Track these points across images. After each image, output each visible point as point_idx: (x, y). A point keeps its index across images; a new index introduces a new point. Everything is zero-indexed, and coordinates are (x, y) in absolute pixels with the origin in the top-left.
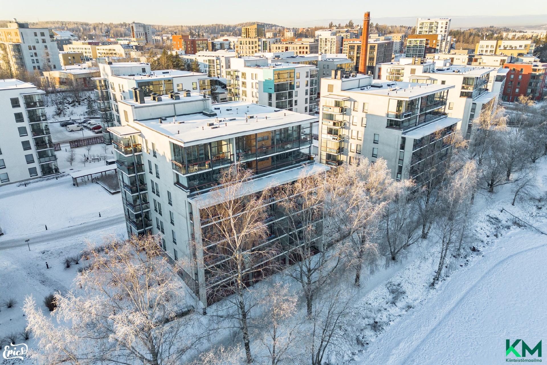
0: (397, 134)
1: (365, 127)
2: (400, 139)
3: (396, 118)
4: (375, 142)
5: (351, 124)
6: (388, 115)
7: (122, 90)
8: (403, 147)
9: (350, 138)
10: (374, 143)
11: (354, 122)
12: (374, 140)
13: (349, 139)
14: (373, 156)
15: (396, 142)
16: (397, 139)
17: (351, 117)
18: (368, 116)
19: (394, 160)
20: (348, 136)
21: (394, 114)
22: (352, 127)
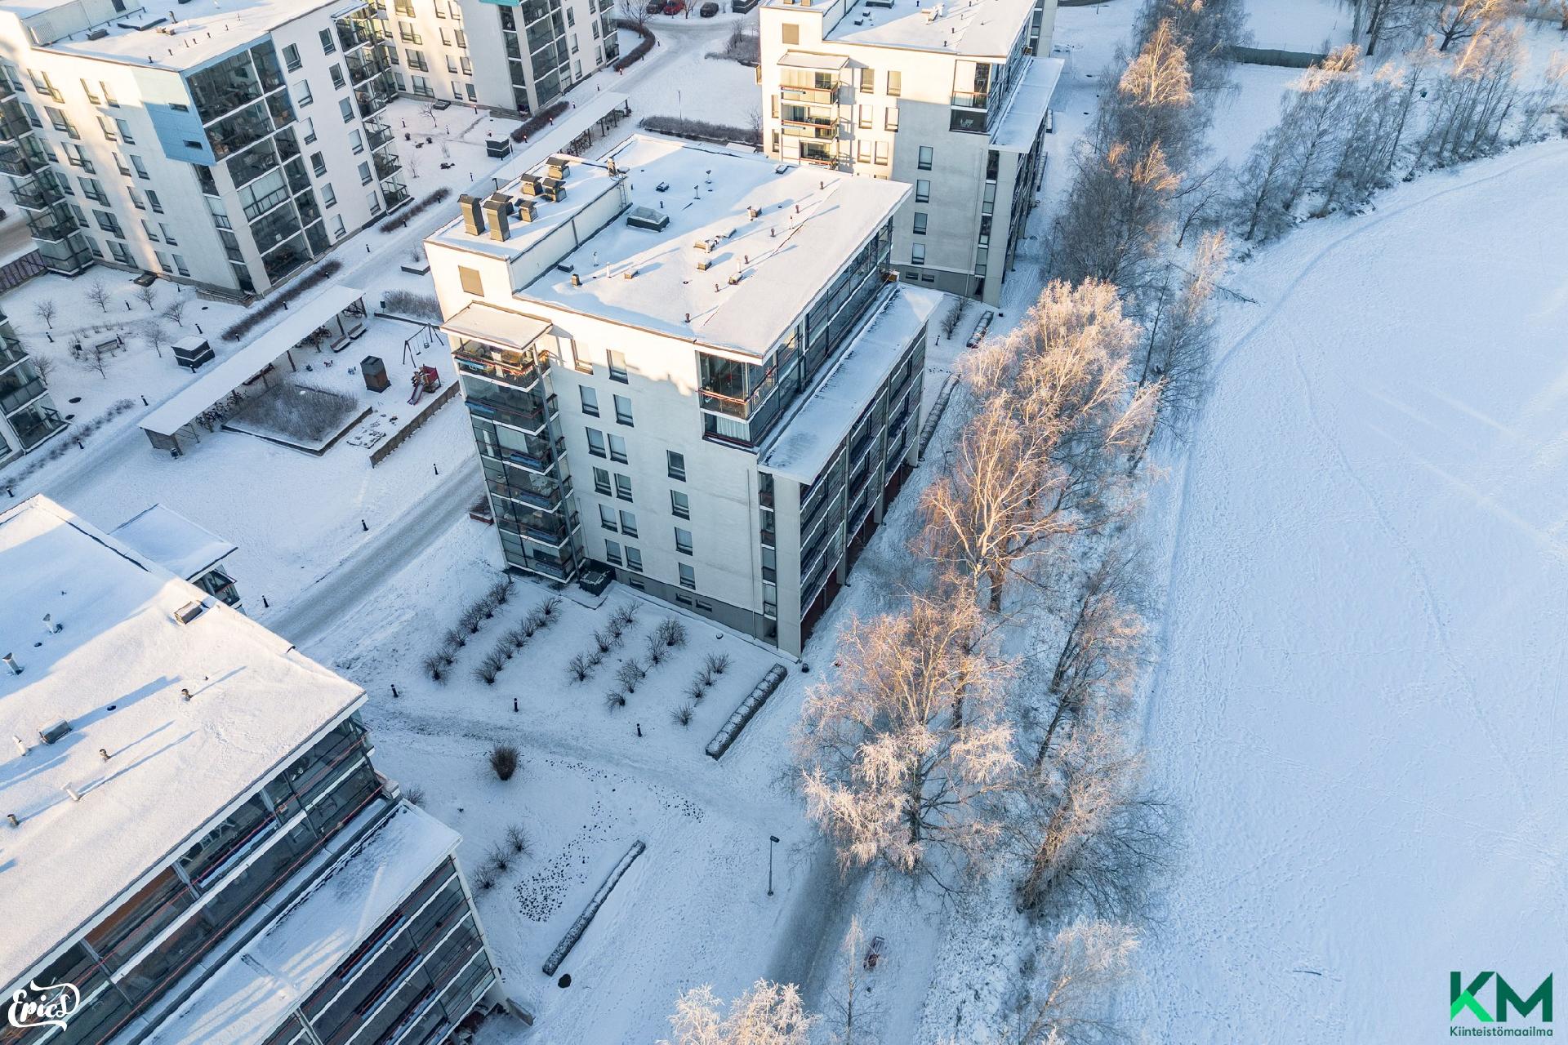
0: (976, 145)
1: (896, 131)
2: (986, 156)
3: (975, 105)
4: (924, 166)
5: (856, 126)
6: (953, 100)
7: (102, 99)
8: (992, 173)
9: (856, 160)
10: (919, 168)
11: (863, 119)
12: (920, 163)
13: (852, 162)
14: (917, 201)
15: (977, 163)
16: (977, 157)
17: (856, 107)
18: (901, 104)
19: (971, 204)
20: (850, 157)
21: (968, 96)
22: (858, 133)
